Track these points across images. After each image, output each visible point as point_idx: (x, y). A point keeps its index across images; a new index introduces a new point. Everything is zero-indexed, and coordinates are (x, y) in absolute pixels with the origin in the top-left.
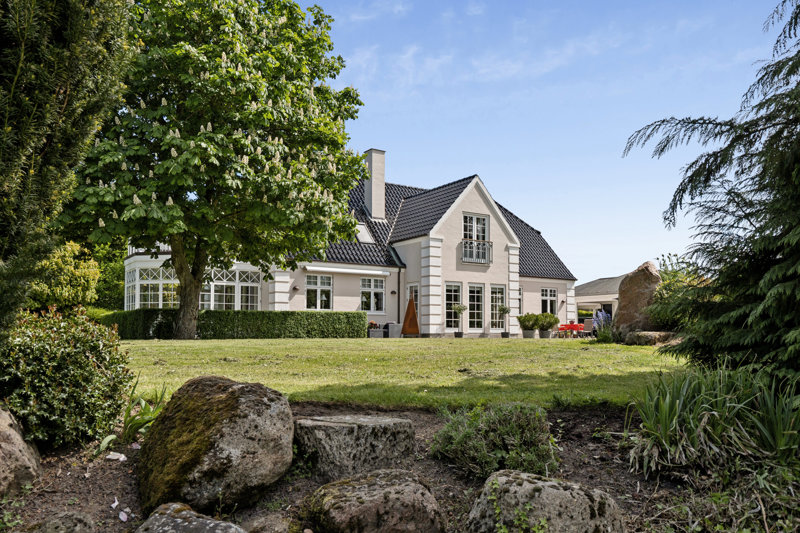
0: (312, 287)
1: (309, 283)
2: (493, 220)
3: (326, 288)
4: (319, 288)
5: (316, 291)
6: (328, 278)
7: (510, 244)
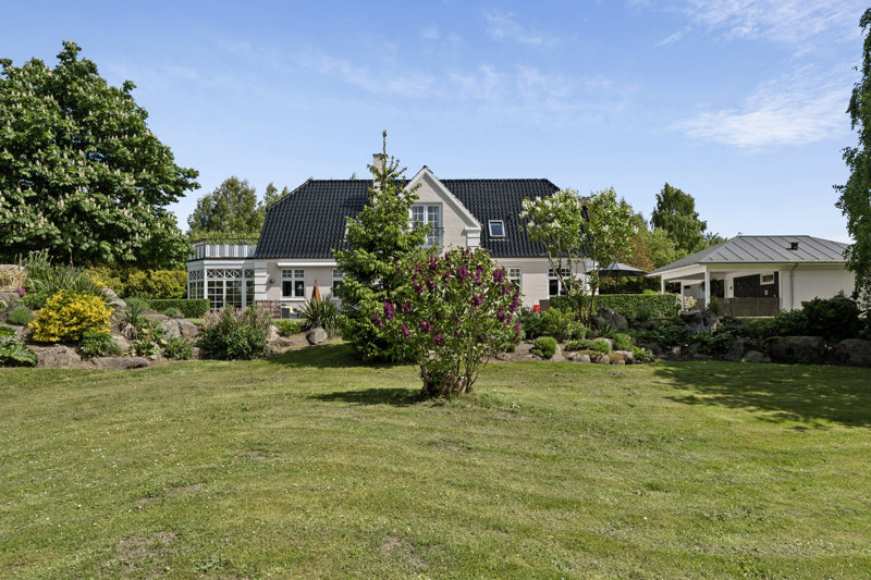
0: (287, 279)
1: (284, 276)
2: (446, 207)
3: (299, 279)
4: (293, 280)
5: (290, 283)
6: (300, 271)
7: (467, 228)
